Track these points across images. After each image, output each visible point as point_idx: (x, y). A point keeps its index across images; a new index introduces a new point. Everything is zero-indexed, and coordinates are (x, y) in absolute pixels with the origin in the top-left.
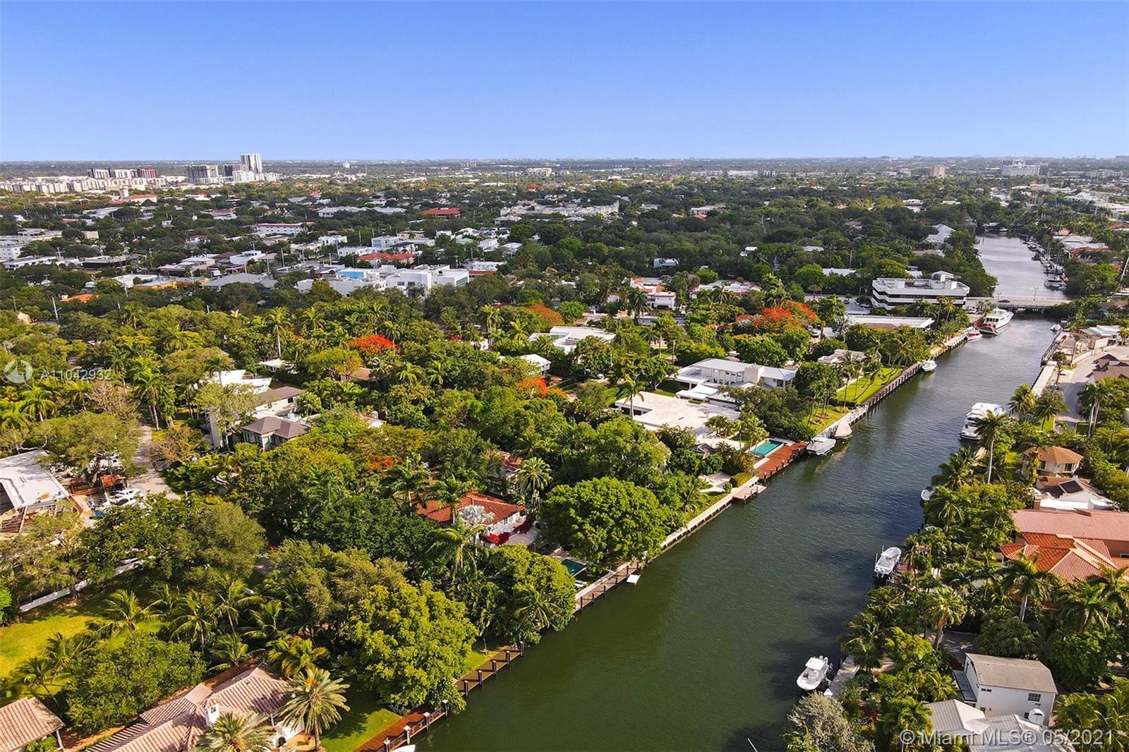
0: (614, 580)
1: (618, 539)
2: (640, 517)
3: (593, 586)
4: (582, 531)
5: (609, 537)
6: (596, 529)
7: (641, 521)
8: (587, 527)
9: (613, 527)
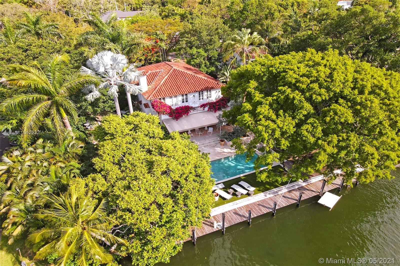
0: (297, 194)
1: (312, 140)
2: (365, 107)
3: (261, 196)
4: (254, 114)
5: (297, 134)
6: (278, 115)
7: (365, 113)
8: (264, 110)
9: (307, 117)
